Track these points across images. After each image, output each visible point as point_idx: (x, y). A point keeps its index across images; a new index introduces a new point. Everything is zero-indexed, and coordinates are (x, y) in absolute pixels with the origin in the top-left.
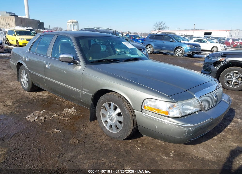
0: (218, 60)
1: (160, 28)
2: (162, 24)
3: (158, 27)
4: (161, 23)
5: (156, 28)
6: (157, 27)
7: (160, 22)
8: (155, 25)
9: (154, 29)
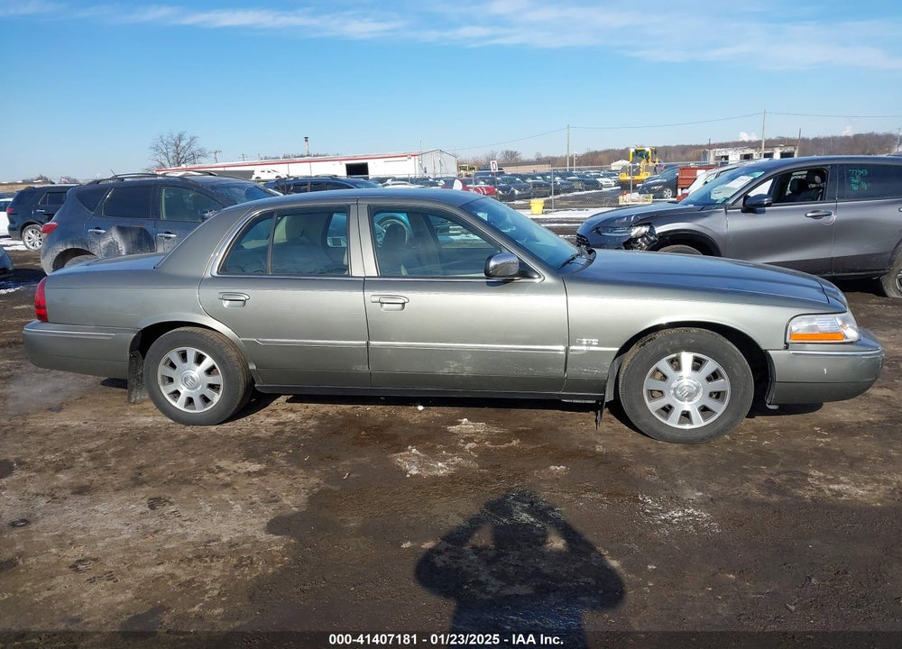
0: (632, 234)
1: (181, 156)
2: (183, 143)
3: (171, 154)
4: (180, 138)
5: (163, 157)
6: (166, 154)
7: (176, 135)
8: (157, 149)
9: (158, 164)
